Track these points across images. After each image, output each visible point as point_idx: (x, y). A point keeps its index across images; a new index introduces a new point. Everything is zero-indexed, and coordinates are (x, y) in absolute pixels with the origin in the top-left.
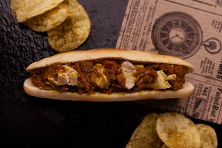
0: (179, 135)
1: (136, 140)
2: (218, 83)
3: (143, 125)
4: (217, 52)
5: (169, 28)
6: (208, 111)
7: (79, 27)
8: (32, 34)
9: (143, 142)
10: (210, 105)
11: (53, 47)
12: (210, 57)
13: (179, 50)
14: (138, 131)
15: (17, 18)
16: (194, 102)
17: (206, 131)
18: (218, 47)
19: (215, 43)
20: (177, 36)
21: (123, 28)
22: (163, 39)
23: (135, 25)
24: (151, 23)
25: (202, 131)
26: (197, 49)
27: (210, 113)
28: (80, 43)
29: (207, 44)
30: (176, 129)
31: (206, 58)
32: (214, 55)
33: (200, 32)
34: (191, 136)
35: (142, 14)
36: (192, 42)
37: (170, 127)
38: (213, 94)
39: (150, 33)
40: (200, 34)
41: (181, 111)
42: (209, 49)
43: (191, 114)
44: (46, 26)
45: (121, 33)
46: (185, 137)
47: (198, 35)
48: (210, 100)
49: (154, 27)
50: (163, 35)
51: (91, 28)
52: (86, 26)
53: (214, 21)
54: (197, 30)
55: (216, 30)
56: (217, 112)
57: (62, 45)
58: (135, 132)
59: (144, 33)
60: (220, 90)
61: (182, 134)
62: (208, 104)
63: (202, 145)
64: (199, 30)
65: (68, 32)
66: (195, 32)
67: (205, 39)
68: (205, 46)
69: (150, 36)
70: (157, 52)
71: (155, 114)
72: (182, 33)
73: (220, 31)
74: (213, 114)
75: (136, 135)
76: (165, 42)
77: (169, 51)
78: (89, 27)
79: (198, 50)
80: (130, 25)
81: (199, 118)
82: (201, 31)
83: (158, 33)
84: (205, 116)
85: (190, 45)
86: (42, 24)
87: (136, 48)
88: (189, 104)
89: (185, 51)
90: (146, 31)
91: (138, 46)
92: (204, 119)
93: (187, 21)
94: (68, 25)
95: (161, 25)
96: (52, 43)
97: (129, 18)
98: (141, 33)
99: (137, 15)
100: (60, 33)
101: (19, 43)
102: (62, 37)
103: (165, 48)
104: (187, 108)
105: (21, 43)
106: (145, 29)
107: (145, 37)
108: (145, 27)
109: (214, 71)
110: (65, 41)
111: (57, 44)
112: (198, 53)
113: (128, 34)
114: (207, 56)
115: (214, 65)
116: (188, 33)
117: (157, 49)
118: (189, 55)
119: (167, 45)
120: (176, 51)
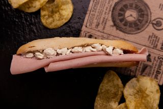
5: (125, 9)
6: (153, 74)
10: (154, 70)
11: (45, 24)
12: (157, 33)
13: (132, 27)
16: (141, 67)
19: (160, 22)
20: (131, 15)
21: (90, 8)
22: (120, 18)
24: (111, 5)
27: (154, 76)
29: (155, 22)
31: (153, 34)
32: (159, 31)
33: (149, 13)
40: (150, 15)
42: (155, 26)
45: (88, 12)
47: (147, 15)
48: (154, 66)
49: (114, 9)
50: (120, 15)
53: (160, 5)
66: (145, 13)
67: (153, 19)
68: (153, 24)
69: (110, 15)
70: (115, 28)
74: (156, 77)
76: (121, 20)
77: (124, 27)
79: (147, 27)
83: (116, 13)
85: (141, 23)
87: (99, 24)
88: (138, 68)
89: (137, 27)
90: (107, 11)
91: (101, 22)
93: (139, 4)
95: (119, 7)
98: (104, 13)
102: (52, 17)
103: (121, 25)
104: (136, 71)
106: (106, 10)
107: (107, 16)
108: (107, 8)
109: (159, 43)
110: (54, 20)
111: (47, 21)
112: (146, 29)
113: (94, 13)
114: (154, 32)
115: (159, 40)
116: (140, 14)
117: (115, 25)
118: (140, 31)
119: (123, 22)
120: (130, 27)
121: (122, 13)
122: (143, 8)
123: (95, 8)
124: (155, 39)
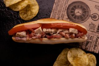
0: (78, 59)
1: (59, 60)
2: (97, 34)
3: (62, 53)
6: (92, 47)
7: (34, 9)
9: (62, 61)
10: (93, 45)
11: (22, 18)
12: (94, 22)
13: (79, 19)
15: (6, 5)
16: (85, 43)
17: (91, 57)
18: (98, 18)
19: (96, 16)
20: (78, 12)
21: (53, 8)
22: (72, 14)
23: (59, 7)
24: (66, 6)
25: (89, 57)
27: (93, 48)
28: (34, 16)
29: (92, 16)
30: (77, 56)
31: (92, 23)
34: (84, 59)
35: (62, 2)
36: (85, 15)
37: (74, 55)
38: (95, 39)
39: (66, 11)
40: (89, 12)
41: (80, 47)
42: (93, 18)
43: (84, 48)
44: (18, 9)
46: (81, 60)
47: (88, 12)
48: (93, 42)
49: (68, 8)
50: (72, 12)
51: (39, 9)
52: (37, 8)
53: (95, 6)
55: (97, 9)
56: (96, 47)
57: (26, 17)
58: (59, 57)
59: (63, 11)
60: (98, 37)
61: (80, 58)
65: (29, 11)
66: (87, 10)
67: (91, 14)
68: (91, 17)
69: (66, 12)
70: (69, 20)
71: (68, 49)
72: (81, 11)
74: (94, 48)
75: (59, 58)
76: (73, 15)
77: (74, 19)
78: (38, 9)
80: (57, 7)
81: (88, 50)
83: (70, 11)
84: (91, 49)
85: (84, 16)
86: (17, 8)
87: (59, 17)
88: (83, 43)
89: (82, 19)
91: (60, 17)
92: (90, 51)
93: (83, 5)
94: (28, 8)
95: (71, 8)
96: (21, 16)
97: (57, 4)
98: (62, 11)
99: (60, 2)
100: (25, 12)
101: (7, 16)
102: (26, 13)
103: (73, 18)
106: (64, 9)
107: (64, 13)
108: (64, 8)
109: (95, 28)
110: (27, 15)
111: (24, 16)
112: (88, 20)
113: (56, 11)
114: (92, 22)
115: (95, 26)
116: (83, 11)
117: (69, 18)
118: (84, 21)
119: (74, 16)
120: (78, 19)
121: (73, 11)
122: (85, 8)
123: (57, 8)
124: (93, 26)
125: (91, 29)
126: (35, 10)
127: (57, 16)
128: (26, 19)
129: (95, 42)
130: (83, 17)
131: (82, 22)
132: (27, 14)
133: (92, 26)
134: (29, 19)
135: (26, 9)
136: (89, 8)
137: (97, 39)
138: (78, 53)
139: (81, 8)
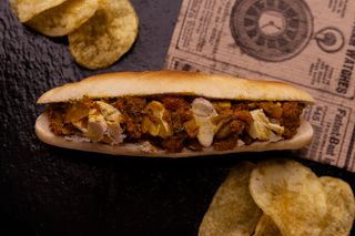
0: (289, 196)
2: (338, 100)
3: (231, 182)
4: (337, 51)
7: (120, 27)
8: (44, 42)
14: (223, 192)
15: (20, 16)
17: (335, 188)
18: (339, 42)
23: (203, 5)
25: (328, 189)
26: (304, 44)
28: (122, 52)
30: (286, 185)
34: (311, 196)
36: (296, 33)
37: (275, 183)
38: (331, 117)
39: (228, 18)
44: (65, 26)
46: (300, 199)
51: (139, 28)
52: (131, 24)
54: (304, 14)
55: (335, 14)
56: (338, 147)
57: (92, 58)
59: (218, 18)
60: (342, 111)
61: (296, 194)
62: (323, 134)
63: (330, 210)
64: (307, 13)
65: (102, 34)
72: (279, 19)
73: (343, 16)
75: (220, 199)
78: (135, 26)
80: (194, 5)
81: (308, 157)
82: (311, 15)
84: (317, 154)
86: (59, 24)
92: (316, 159)
94: (101, 24)
96: (76, 54)
100: (89, 38)
101: (24, 57)
105: (27, 57)
125: (316, 83)
126: (126, 30)
127: (196, 36)
128: (92, 64)
129: (331, 129)
130: (288, 39)
131: (284, 57)
132: (96, 46)
133: (320, 70)
134: (105, 65)
135: (93, 27)
136: (309, 10)
137: (337, 116)
138: (286, 177)
139: (280, 7)
